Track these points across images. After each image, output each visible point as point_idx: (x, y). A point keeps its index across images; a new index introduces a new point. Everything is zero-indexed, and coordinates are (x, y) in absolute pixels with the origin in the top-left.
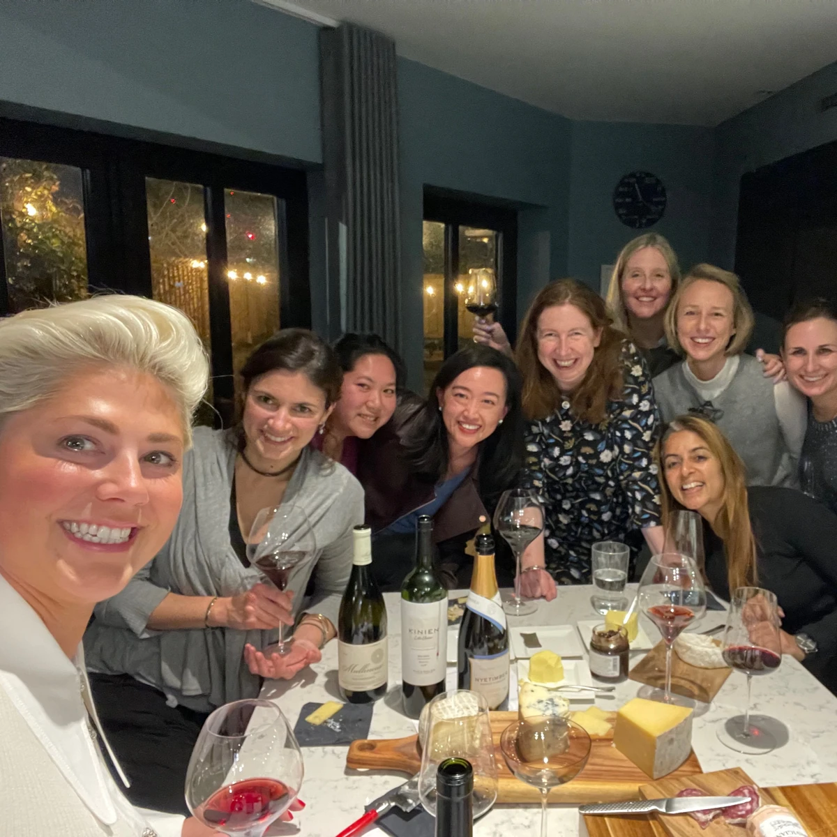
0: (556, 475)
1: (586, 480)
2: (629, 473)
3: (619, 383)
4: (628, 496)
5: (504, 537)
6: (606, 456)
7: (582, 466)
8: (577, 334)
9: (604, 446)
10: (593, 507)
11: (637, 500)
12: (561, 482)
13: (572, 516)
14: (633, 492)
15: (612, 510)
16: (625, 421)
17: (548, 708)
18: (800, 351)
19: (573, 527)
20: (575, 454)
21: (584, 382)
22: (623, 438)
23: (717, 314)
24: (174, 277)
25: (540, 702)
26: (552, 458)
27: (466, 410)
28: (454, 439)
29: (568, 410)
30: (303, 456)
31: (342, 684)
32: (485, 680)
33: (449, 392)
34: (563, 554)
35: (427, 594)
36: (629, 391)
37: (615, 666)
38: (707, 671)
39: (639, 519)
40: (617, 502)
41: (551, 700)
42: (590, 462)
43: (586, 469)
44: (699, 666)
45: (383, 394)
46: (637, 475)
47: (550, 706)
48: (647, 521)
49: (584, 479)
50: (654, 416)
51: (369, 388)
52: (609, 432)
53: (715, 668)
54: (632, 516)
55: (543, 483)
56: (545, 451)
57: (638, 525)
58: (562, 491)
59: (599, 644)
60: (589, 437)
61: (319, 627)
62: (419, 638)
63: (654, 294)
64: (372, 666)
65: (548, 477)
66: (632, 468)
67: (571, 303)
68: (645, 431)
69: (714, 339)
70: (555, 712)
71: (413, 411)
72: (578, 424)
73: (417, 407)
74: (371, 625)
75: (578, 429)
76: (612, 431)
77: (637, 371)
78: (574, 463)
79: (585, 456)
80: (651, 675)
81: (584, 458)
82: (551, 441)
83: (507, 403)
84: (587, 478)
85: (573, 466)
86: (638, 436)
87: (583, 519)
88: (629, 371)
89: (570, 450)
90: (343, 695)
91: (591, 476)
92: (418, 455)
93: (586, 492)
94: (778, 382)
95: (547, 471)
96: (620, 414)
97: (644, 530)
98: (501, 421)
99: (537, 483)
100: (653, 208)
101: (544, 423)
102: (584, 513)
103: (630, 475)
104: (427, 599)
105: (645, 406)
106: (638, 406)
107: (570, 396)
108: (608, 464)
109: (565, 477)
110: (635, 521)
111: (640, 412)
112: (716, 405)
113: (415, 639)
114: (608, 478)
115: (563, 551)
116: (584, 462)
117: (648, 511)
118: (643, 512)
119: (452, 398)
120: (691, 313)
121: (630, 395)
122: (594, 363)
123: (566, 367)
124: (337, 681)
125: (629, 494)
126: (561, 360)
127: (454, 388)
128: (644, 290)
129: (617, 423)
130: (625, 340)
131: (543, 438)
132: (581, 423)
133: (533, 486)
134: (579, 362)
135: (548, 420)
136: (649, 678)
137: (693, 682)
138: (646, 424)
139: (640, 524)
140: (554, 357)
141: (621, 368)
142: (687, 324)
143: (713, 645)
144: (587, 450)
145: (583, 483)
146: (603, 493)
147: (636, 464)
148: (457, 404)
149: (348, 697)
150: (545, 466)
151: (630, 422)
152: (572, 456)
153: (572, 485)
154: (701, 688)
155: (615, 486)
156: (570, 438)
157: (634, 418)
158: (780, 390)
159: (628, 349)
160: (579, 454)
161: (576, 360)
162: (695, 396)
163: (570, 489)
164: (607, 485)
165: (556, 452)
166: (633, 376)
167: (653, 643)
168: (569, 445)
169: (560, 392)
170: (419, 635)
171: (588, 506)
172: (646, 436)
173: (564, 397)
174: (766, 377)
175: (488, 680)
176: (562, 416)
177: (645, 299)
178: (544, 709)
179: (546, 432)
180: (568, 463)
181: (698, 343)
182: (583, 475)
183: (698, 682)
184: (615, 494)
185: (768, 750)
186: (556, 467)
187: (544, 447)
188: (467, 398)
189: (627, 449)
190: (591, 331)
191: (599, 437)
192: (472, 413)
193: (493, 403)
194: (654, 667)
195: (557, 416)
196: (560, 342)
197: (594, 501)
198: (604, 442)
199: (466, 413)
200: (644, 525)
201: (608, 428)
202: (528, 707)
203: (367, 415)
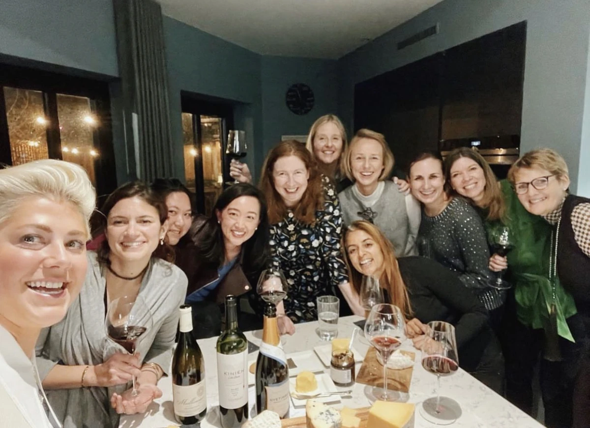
0: (286, 257)
1: (304, 258)
2: (329, 252)
3: (321, 199)
4: (329, 266)
5: (263, 299)
6: (315, 243)
7: (302, 250)
8: (298, 173)
9: (314, 237)
10: (308, 273)
11: (335, 268)
12: (289, 261)
13: (296, 280)
14: (332, 263)
15: (319, 275)
16: (326, 222)
17: (328, 418)
18: (420, 178)
19: (296, 287)
20: (297, 243)
21: (301, 201)
22: (325, 232)
23: (374, 158)
24: (19, 152)
25: (322, 413)
26: (283, 247)
27: (237, 223)
28: (228, 240)
29: (292, 218)
30: (150, 264)
31: (176, 412)
32: (277, 399)
33: (225, 212)
34: (290, 302)
35: (235, 348)
36: (327, 204)
37: (348, 376)
38: (400, 372)
39: (337, 279)
40: (322, 270)
41: (328, 411)
42: (307, 247)
43: (304, 252)
44: (394, 368)
45: (184, 217)
46: (334, 253)
47: (329, 416)
48: (342, 280)
49: (303, 257)
50: (342, 218)
51: (176, 213)
52: (316, 229)
53: (404, 369)
54: (332, 278)
55: (279, 263)
56: (279, 244)
57: (336, 283)
58: (290, 265)
59: (337, 363)
60: (305, 232)
61: (154, 372)
62: (232, 378)
63: (333, 149)
64: (198, 398)
65: (281, 259)
66: (331, 250)
67: (294, 155)
68: (337, 227)
69: (373, 172)
70: (334, 421)
71: (201, 225)
72: (298, 225)
73: (204, 222)
74: (195, 370)
75: (298, 228)
76: (318, 228)
77: (331, 193)
78: (296, 249)
79: (303, 244)
80: (369, 378)
81: (303, 245)
82: (283, 237)
83: (260, 217)
84: (305, 257)
85: (296, 251)
86: (333, 230)
87: (303, 281)
88: (326, 193)
89: (294, 241)
90: (178, 420)
91: (307, 256)
92: (207, 251)
93: (304, 265)
94: (407, 195)
95: (281, 255)
96: (323, 217)
97: (339, 286)
98: (256, 229)
99: (276, 264)
100: (307, 104)
101: (277, 226)
102: (303, 277)
103: (330, 254)
104: (235, 351)
105: (336, 212)
106: (333, 213)
107: (293, 209)
108: (317, 248)
109: (292, 257)
110: (334, 280)
111: (334, 217)
112: (374, 210)
113: (229, 379)
114: (317, 256)
115: (290, 300)
116: (302, 247)
117: (342, 274)
118: (339, 275)
119: (228, 216)
120: (359, 158)
121: (328, 207)
122: (308, 189)
123: (292, 193)
124: (173, 410)
125: (330, 265)
126: (290, 189)
127: (229, 209)
128: (327, 147)
129: (321, 223)
130: (322, 175)
131: (278, 236)
132: (300, 224)
133: (274, 266)
134: (299, 190)
135: (280, 224)
136: (369, 381)
137: (395, 380)
138: (338, 223)
139: (337, 282)
140: (286, 187)
141: (322, 191)
142: (358, 165)
143: (401, 354)
144: (305, 241)
145: (302, 260)
146: (314, 264)
147: (333, 247)
148: (231, 219)
149: (182, 421)
150: (279, 253)
151: (329, 222)
152: (295, 245)
153: (296, 262)
154: (401, 383)
155: (321, 260)
156: (294, 234)
157: (331, 220)
158: (409, 199)
159: (325, 180)
160: (300, 243)
161: (298, 188)
162: (361, 205)
163: (295, 264)
164: (316, 260)
165: (286, 243)
166: (329, 196)
167: (362, 356)
168: (294, 238)
169: (287, 208)
170: (232, 376)
171: (306, 273)
172: (338, 231)
173: (289, 211)
174: (400, 192)
175: (278, 399)
176: (288, 222)
177: (328, 152)
178: (326, 419)
179: (279, 232)
180: (293, 249)
181: (365, 175)
182: (303, 255)
183: (398, 380)
184: (321, 265)
185: (453, 421)
186: (287, 252)
187: (278, 241)
188: (237, 215)
189: (328, 238)
190: (305, 170)
191: (310, 232)
192: (241, 225)
193: (253, 218)
194: (369, 373)
195: (285, 223)
196: (289, 179)
197: (309, 270)
198: (314, 235)
199: (237, 225)
200: (340, 283)
201: (315, 228)
202: (315, 419)
203: (175, 231)
